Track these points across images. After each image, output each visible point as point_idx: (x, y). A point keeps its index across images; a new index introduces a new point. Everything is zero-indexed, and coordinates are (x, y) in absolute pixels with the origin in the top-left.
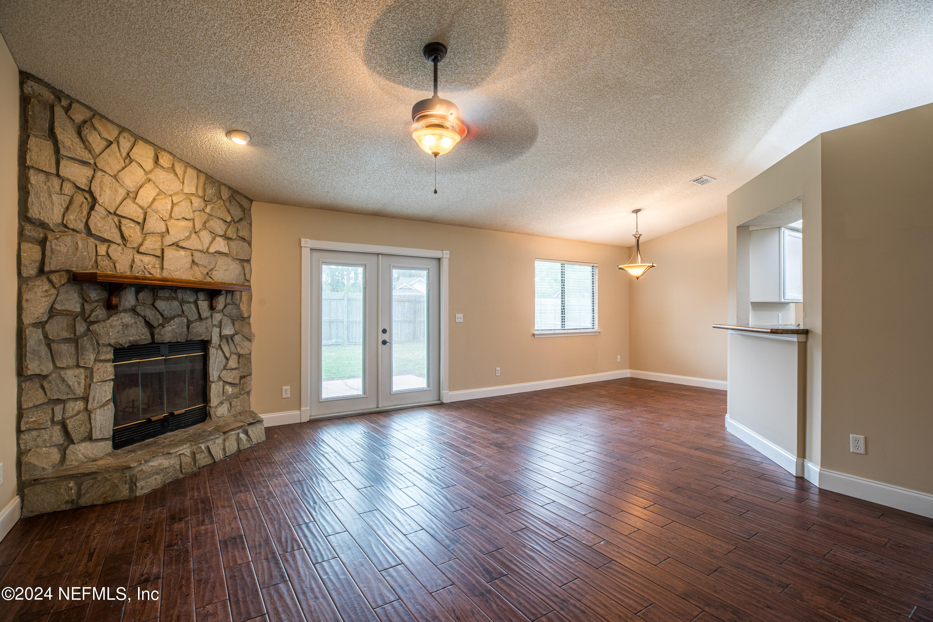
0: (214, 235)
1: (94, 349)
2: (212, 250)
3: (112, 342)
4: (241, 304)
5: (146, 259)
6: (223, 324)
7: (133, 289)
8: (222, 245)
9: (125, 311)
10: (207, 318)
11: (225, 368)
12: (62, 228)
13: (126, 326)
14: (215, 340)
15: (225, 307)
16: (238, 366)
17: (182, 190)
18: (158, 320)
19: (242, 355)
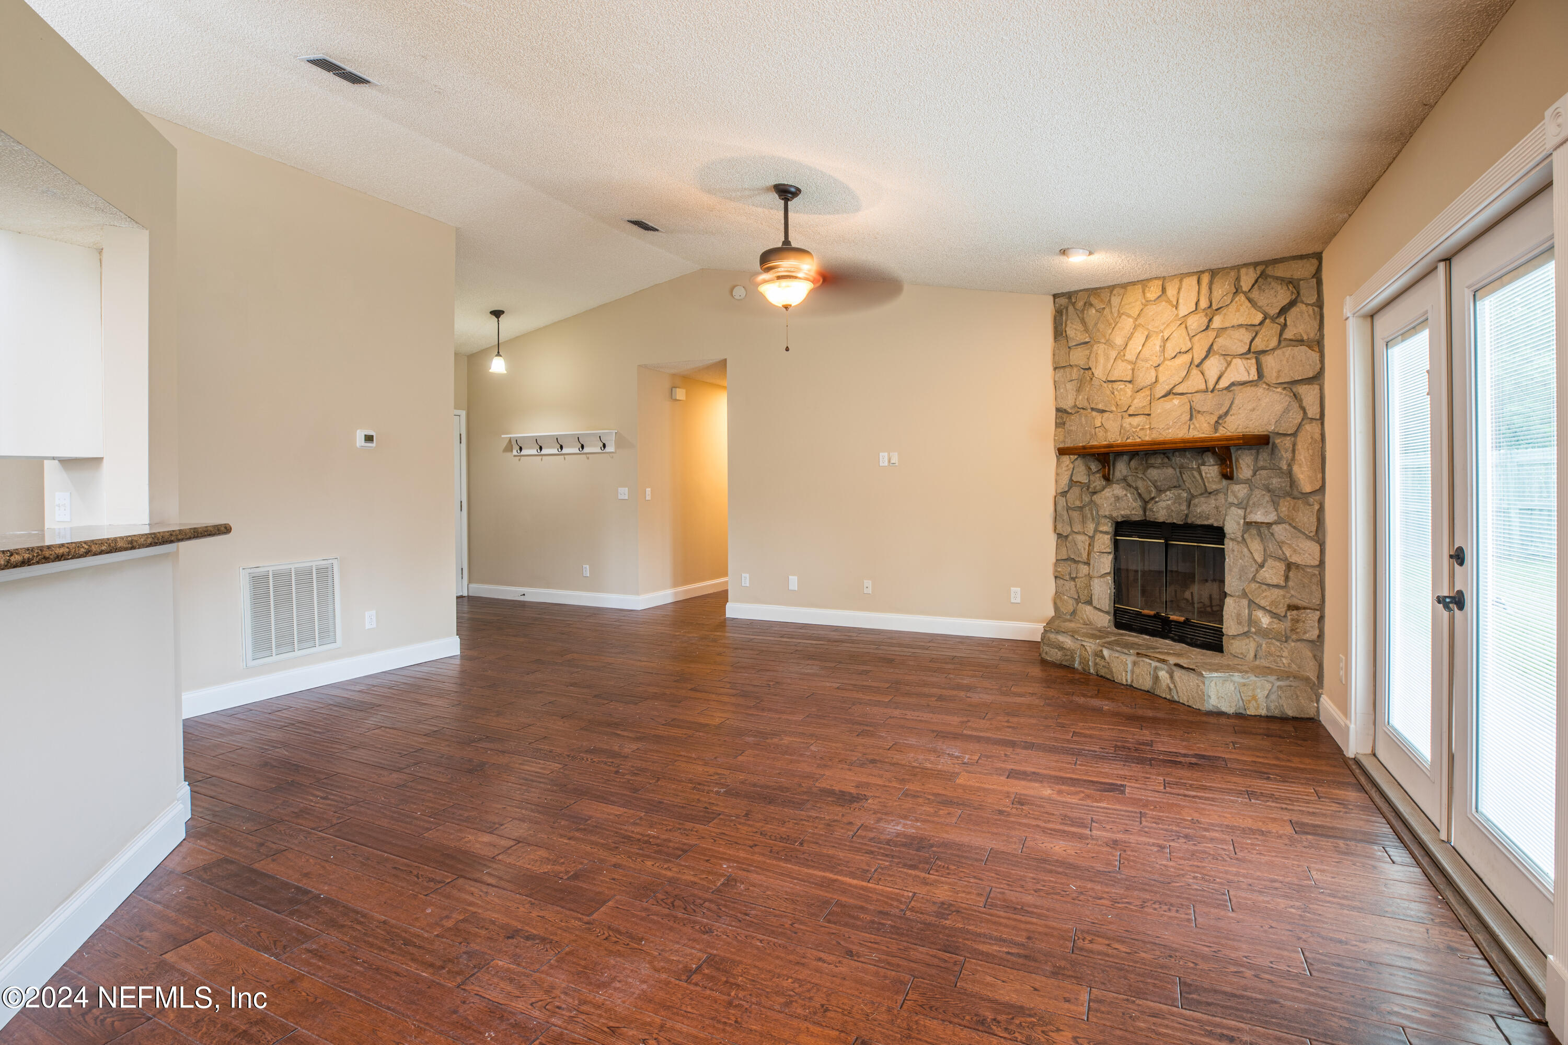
0: (1228, 357)
1: (1093, 519)
2: (1224, 383)
3: (1107, 513)
4: (1296, 469)
5: (1135, 421)
6: (1251, 503)
7: (1126, 458)
8: (1242, 369)
9: (1118, 482)
10: (1216, 492)
11: (1254, 579)
12: (1076, 409)
13: (1117, 498)
14: (1232, 526)
15: (1254, 474)
16: (1283, 583)
17: (1177, 315)
18: (1150, 492)
19: (1298, 566)
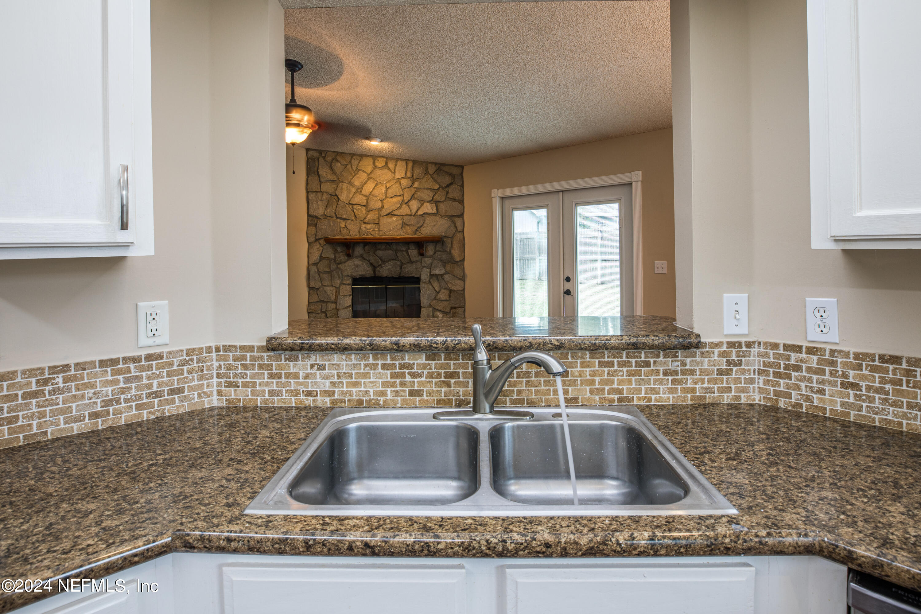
0: (422, 202)
1: (339, 278)
2: (420, 212)
3: (349, 274)
4: (453, 251)
5: (369, 226)
6: (433, 266)
7: (362, 245)
8: (429, 208)
9: (357, 257)
10: (416, 262)
11: (435, 299)
12: (325, 217)
13: (357, 266)
14: (424, 276)
15: (435, 253)
16: (448, 299)
17: (394, 177)
18: (378, 262)
19: (454, 291)
